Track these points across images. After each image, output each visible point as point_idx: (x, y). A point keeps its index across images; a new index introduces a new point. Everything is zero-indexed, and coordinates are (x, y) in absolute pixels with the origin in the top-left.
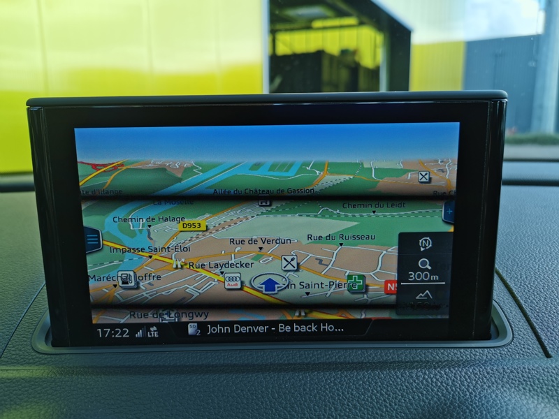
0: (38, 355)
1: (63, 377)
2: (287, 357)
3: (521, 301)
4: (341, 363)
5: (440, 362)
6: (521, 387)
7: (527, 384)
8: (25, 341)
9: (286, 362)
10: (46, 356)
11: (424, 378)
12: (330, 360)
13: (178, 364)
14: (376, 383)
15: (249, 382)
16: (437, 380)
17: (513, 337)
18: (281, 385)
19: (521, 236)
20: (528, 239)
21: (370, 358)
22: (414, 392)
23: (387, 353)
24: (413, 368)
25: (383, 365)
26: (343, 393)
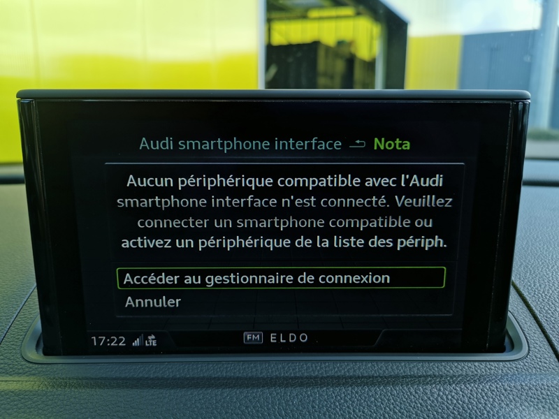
0: (28, 365)
1: (55, 390)
2: (293, 370)
3: (536, 311)
4: (351, 377)
5: (455, 376)
6: (540, 406)
7: (546, 402)
8: (14, 349)
9: (292, 375)
10: (37, 366)
11: (439, 395)
12: (339, 374)
13: (178, 376)
14: (389, 400)
15: (254, 398)
16: (453, 397)
17: (529, 350)
18: (288, 401)
19: (532, 241)
20: (540, 245)
21: (381, 372)
22: (429, 410)
23: (398, 366)
24: (427, 384)
25: (394, 380)
26: (354, 411)
